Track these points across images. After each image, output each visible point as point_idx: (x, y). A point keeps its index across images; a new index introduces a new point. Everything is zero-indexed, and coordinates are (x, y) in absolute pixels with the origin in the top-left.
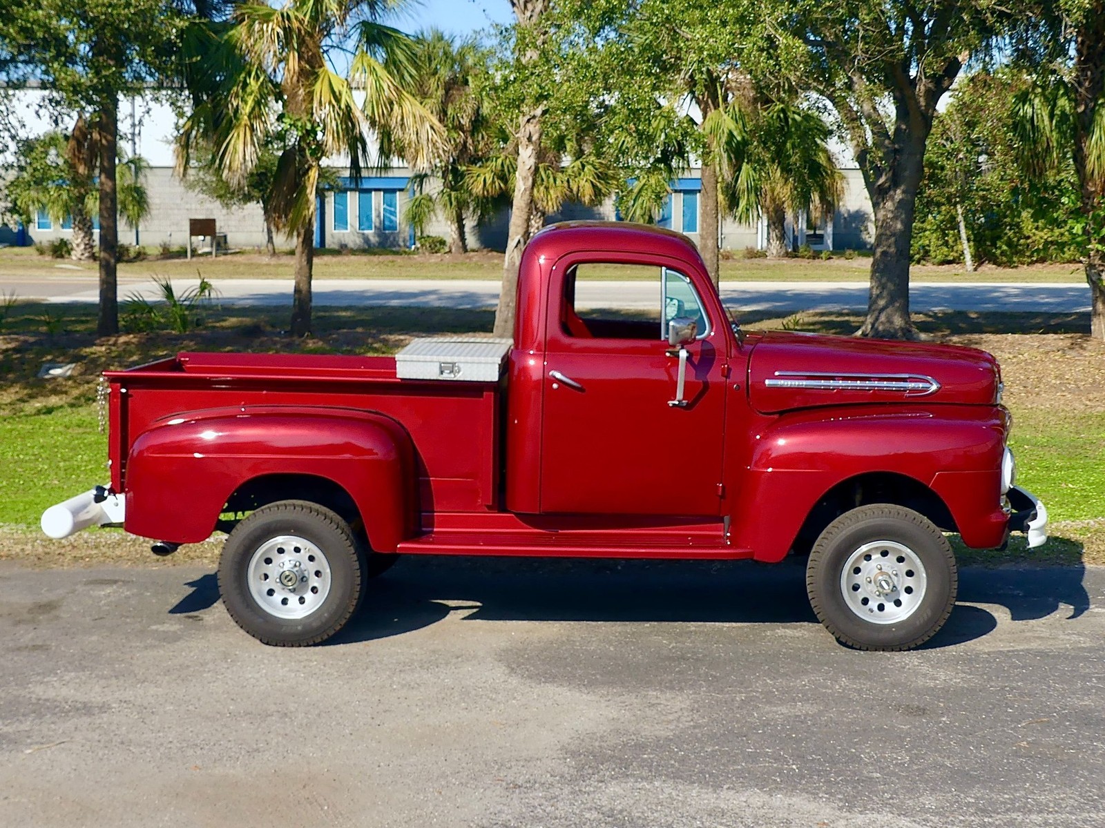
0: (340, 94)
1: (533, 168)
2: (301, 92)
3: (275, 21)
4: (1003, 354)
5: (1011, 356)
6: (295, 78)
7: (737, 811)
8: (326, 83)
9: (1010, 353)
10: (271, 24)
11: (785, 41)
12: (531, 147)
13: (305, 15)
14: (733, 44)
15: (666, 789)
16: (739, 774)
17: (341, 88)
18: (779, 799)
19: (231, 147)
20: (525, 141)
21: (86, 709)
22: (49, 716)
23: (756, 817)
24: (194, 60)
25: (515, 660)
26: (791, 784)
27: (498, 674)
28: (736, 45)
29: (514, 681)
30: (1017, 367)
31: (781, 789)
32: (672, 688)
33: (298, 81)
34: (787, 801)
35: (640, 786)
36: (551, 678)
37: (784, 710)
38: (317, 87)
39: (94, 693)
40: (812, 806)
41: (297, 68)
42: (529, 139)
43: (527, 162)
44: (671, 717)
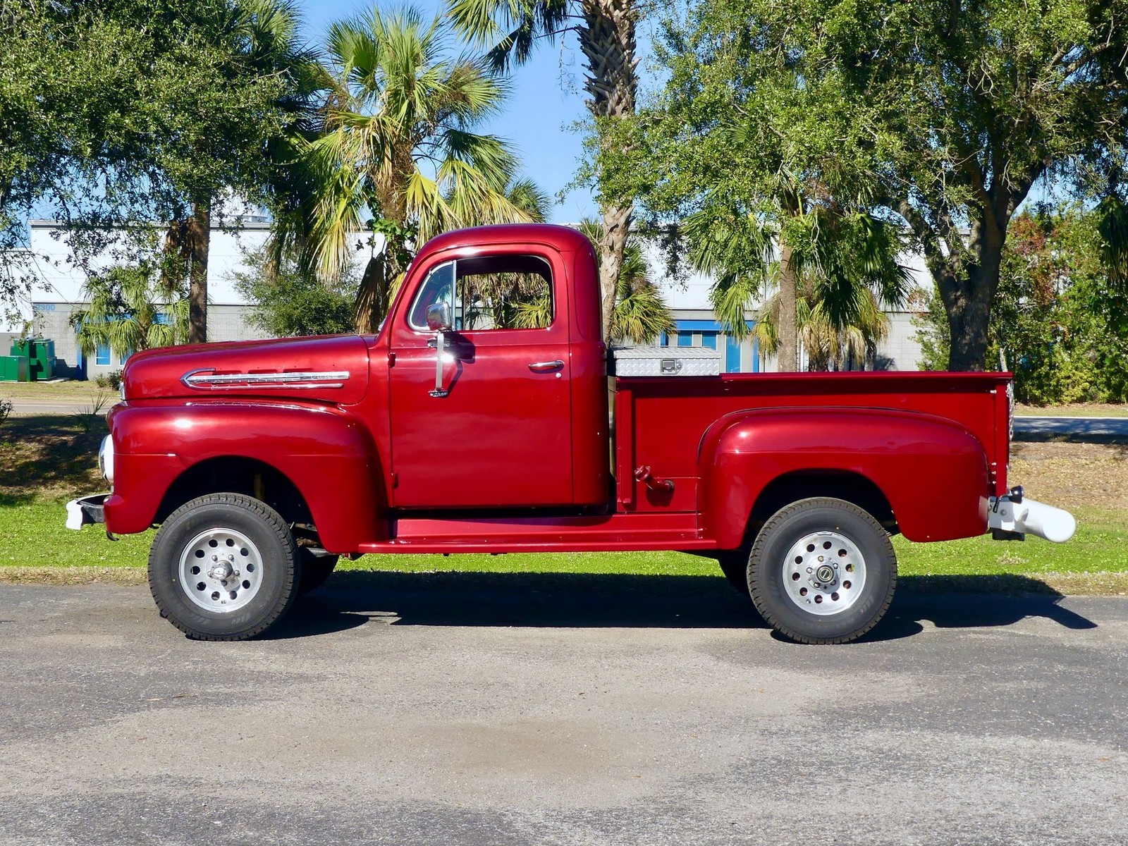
0: (432, 197)
1: (616, 275)
2: (396, 195)
3: (371, 126)
4: (1080, 460)
5: (1088, 462)
6: (389, 183)
7: (1009, 750)
8: (419, 186)
9: (1086, 459)
10: (367, 129)
11: (881, 137)
12: (614, 255)
13: (399, 122)
14: (833, 137)
15: (928, 736)
16: (996, 726)
17: (433, 192)
18: (1046, 742)
19: (325, 248)
20: (607, 250)
21: (303, 678)
22: (268, 682)
23: (1031, 754)
24: (292, 162)
25: (719, 652)
26: (1055, 733)
27: (706, 661)
28: (836, 139)
29: (725, 665)
30: (1096, 472)
31: (1044, 736)
32: (888, 670)
33: (392, 185)
34: (1056, 744)
35: (899, 733)
36: (764, 664)
37: (1012, 685)
38: (410, 191)
39: (307, 667)
40: (1084, 747)
41: (390, 172)
42: (612, 248)
43: (609, 270)
44: (899, 689)
